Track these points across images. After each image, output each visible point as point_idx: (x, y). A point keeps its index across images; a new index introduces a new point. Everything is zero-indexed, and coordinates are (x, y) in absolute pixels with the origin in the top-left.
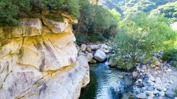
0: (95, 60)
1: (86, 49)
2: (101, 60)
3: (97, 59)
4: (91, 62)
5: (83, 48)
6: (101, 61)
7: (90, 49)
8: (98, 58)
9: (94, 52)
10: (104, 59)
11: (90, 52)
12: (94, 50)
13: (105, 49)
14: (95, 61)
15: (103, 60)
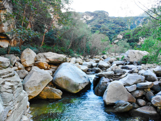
0: (58, 87)
1: (35, 61)
2: (75, 86)
3: (64, 86)
4: (45, 97)
5: (27, 59)
6: (75, 92)
7: (45, 60)
8: (67, 81)
9: (56, 69)
10: (84, 86)
11: (46, 68)
12: (56, 64)
13: (78, 64)
14: (58, 93)
15: (80, 88)
